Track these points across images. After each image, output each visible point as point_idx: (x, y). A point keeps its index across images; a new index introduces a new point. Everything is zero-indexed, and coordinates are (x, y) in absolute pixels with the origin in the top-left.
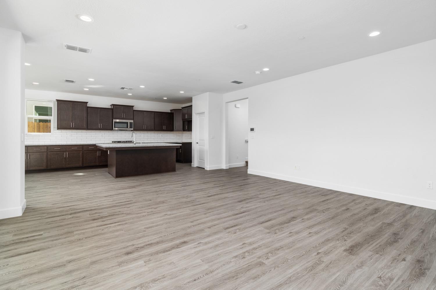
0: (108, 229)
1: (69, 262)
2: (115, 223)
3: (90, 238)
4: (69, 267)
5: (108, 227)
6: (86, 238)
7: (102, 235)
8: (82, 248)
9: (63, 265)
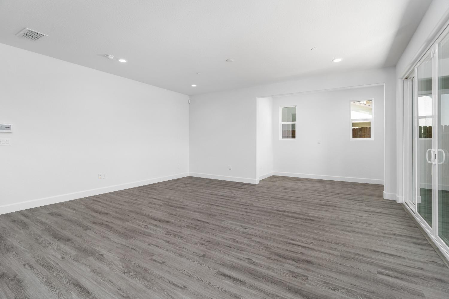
0: (307, 241)
1: (349, 231)
2: (294, 244)
3: (327, 240)
4: (349, 229)
5: (305, 243)
6: (331, 243)
7: (316, 238)
8: (338, 236)
9: (353, 231)
